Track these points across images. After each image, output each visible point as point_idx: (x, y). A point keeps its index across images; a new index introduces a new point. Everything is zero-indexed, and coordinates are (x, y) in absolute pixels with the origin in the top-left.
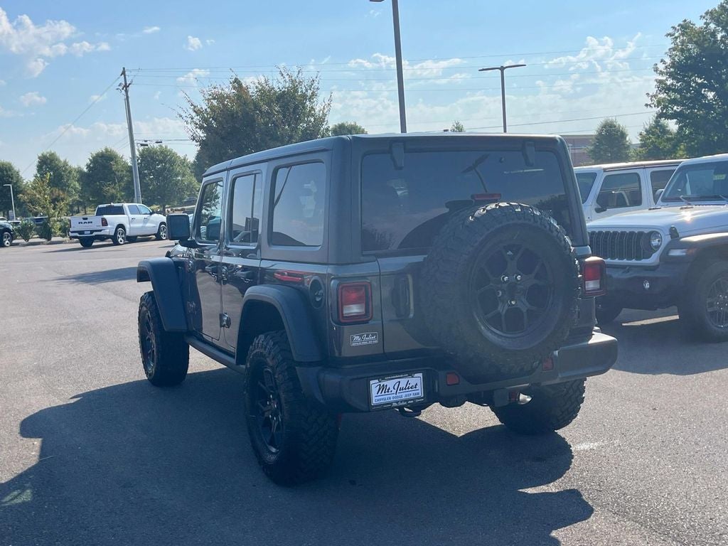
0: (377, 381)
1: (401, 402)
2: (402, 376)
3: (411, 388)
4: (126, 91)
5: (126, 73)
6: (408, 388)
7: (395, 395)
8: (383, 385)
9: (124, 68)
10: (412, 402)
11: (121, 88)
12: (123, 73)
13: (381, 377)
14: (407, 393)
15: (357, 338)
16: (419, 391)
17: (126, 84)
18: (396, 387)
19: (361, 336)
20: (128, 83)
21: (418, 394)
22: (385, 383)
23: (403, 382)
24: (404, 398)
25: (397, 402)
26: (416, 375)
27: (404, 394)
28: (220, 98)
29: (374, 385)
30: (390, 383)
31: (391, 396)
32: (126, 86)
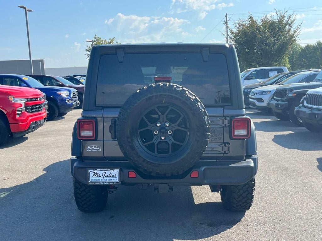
0: (93, 170)
1: (106, 182)
2: (107, 169)
3: (112, 176)
4: (227, 24)
5: (227, 16)
6: (111, 176)
7: (103, 179)
8: (96, 173)
9: (226, 14)
10: (112, 183)
11: (224, 23)
12: (226, 16)
13: (95, 169)
14: (109, 178)
15: (89, 147)
16: (117, 179)
17: (227, 21)
18: (103, 175)
19: (91, 147)
20: (228, 20)
21: (116, 180)
22: (98, 172)
23: (108, 172)
24: (107, 181)
25: (103, 182)
26: (115, 170)
27: (108, 179)
28: (244, 25)
29: (91, 172)
30: (100, 172)
31: (101, 179)
32: (227, 22)
